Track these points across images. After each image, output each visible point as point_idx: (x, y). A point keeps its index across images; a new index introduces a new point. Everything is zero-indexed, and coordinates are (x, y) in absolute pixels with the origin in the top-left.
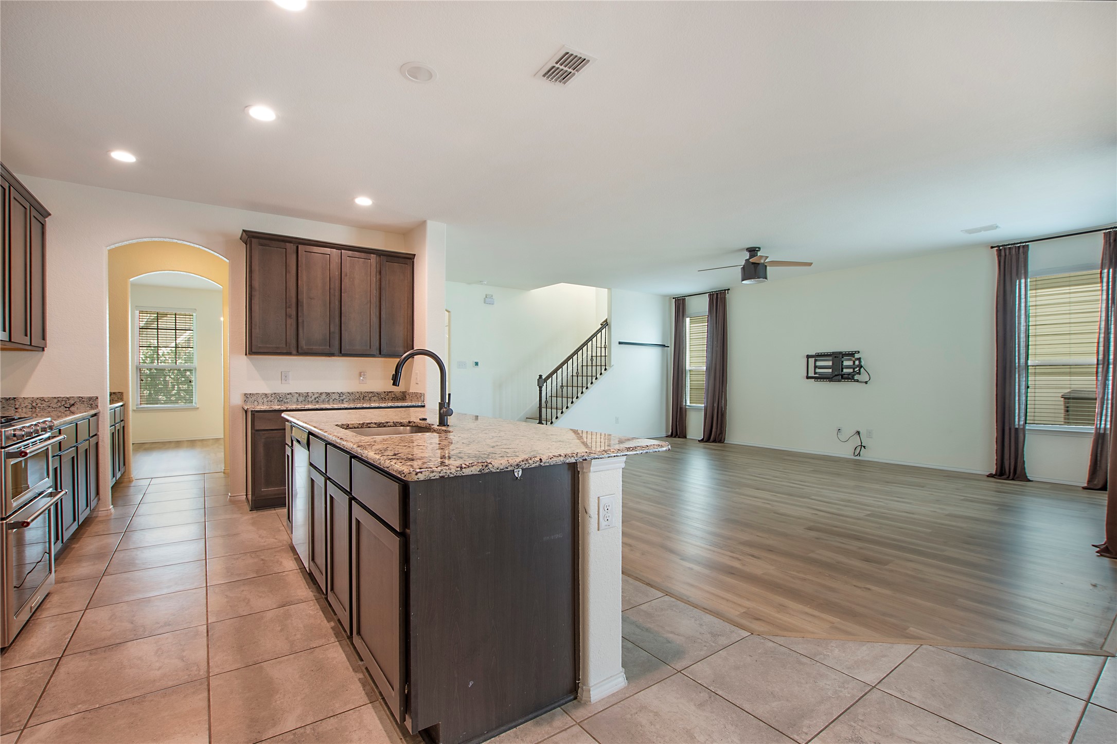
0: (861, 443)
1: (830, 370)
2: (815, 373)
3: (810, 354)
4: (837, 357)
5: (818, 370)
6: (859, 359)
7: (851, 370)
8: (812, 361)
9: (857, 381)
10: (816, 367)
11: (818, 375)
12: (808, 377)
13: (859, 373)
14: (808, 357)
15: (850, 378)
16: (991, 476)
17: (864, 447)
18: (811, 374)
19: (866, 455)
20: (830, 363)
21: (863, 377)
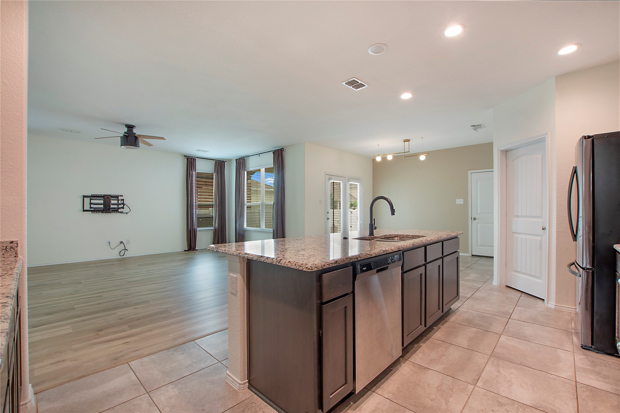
0: (125, 248)
1: (102, 206)
2: (91, 208)
3: (85, 195)
4: (107, 198)
5: (92, 206)
6: (123, 200)
7: (116, 206)
8: (87, 200)
9: (121, 212)
10: (91, 204)
11: (93, 209)
12: (84, 211)
13: (123, 208)
14: (84, 197)
15: (116, 210)
16: (185, 251)
17: (126, 250)
18: (87, 207)
19: (128, 254)
20: (102, 202)
21: (126, 210)
